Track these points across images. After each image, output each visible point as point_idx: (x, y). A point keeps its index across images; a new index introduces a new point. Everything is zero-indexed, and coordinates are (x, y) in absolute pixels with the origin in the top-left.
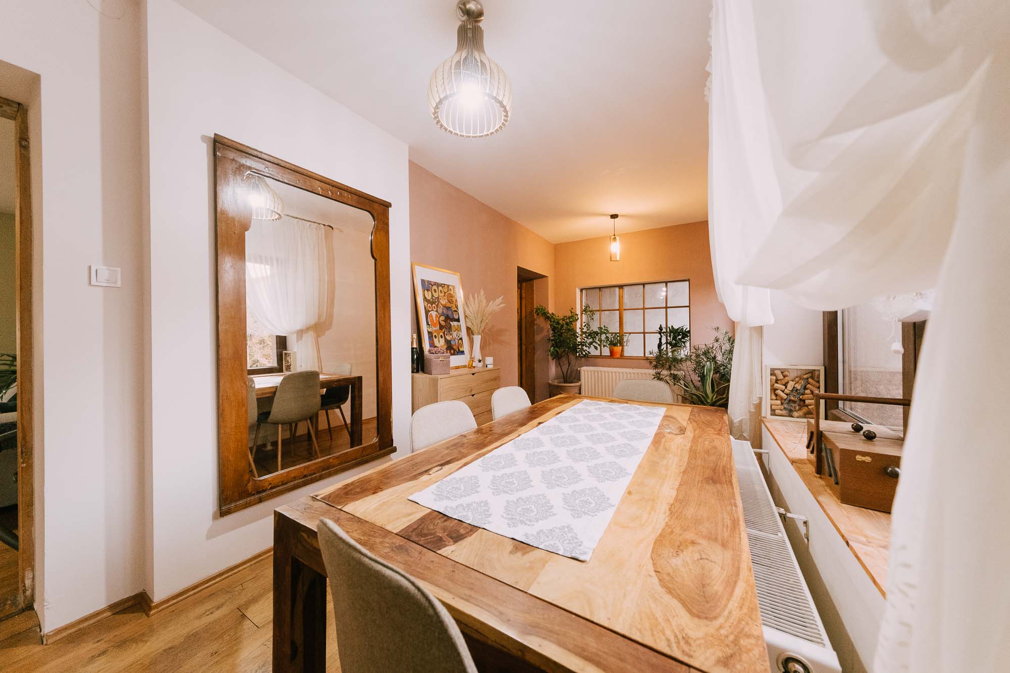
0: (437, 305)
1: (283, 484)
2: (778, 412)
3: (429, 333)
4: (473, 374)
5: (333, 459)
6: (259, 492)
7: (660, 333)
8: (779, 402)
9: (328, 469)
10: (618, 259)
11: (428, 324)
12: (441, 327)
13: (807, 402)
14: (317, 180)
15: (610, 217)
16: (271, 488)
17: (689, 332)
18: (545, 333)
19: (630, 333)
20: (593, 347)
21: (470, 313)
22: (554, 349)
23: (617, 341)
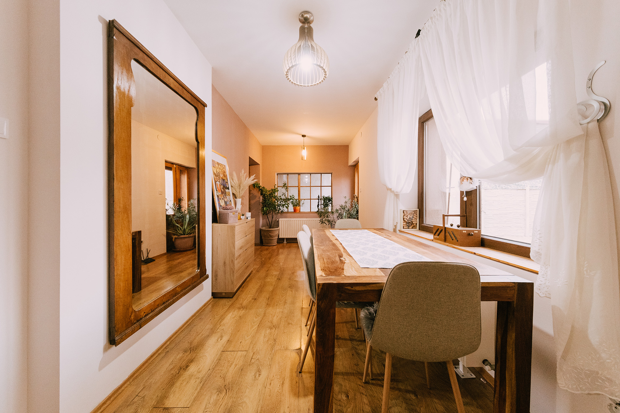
0: (219, 178)
1: (152, 311)
2: (405, 227)
3: (217, 196)
4: (247, 223)
5: (178, 288)
6: (138, 321)
7: (318, 199)
8: (405, 223)
9: (176, 296)
10: (305, 159)
11: (216, 190)
12: (222, 193)
13: (414, 222)
14: (172, 78)
15: (302, 136)
16: (145, 316)
17: (332, 198)
18: (257, 199)
19: (305, 199)
20: (285, 207)
21: (235, 184)
22: (266, 208)
23: (297, 204)
